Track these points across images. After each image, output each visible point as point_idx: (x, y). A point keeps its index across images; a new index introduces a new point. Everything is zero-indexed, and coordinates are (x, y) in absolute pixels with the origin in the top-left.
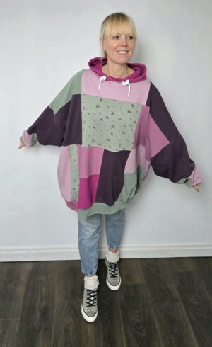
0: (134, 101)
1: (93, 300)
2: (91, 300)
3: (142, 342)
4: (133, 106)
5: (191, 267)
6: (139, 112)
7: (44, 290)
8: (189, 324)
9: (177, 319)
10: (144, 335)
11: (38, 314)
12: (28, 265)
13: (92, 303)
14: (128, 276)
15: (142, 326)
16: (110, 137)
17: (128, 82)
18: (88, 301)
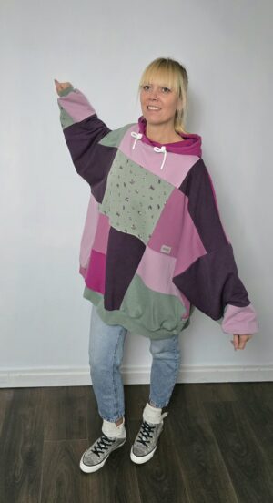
0: (164, 177)
3: (163, 498)
4: (159, 182)
5: (230, 397)
6: (168, 195)
7: (28, 427)
9: (211, 467)
10: (165, 489)
11: (21, 460)
12: (6, 393)
15: (163, 477)
16: (121, 211)
17: (163, 149)
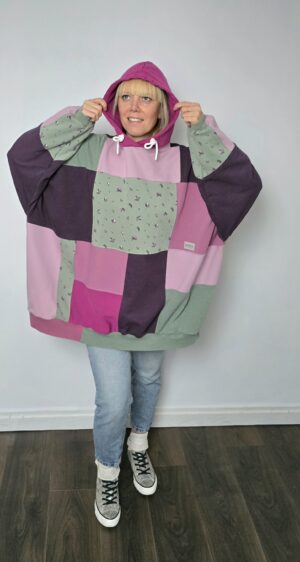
1: (112, 495)
2: (110, 495)
3: (182, 554)
5: (256, 441)
6: (175, 193)
7: (32, 475)
8: (253, 526)
9: (235, 519)
10: (184, 544)
11: (24, 512)
12: (8, 437)
13: (110, 498)
14: (159, 453)
15: (182, 530)
16: (136, 234)
18: (105, 496)
